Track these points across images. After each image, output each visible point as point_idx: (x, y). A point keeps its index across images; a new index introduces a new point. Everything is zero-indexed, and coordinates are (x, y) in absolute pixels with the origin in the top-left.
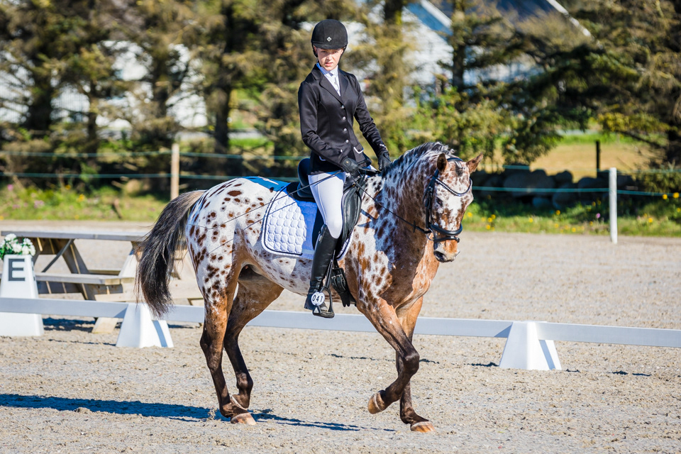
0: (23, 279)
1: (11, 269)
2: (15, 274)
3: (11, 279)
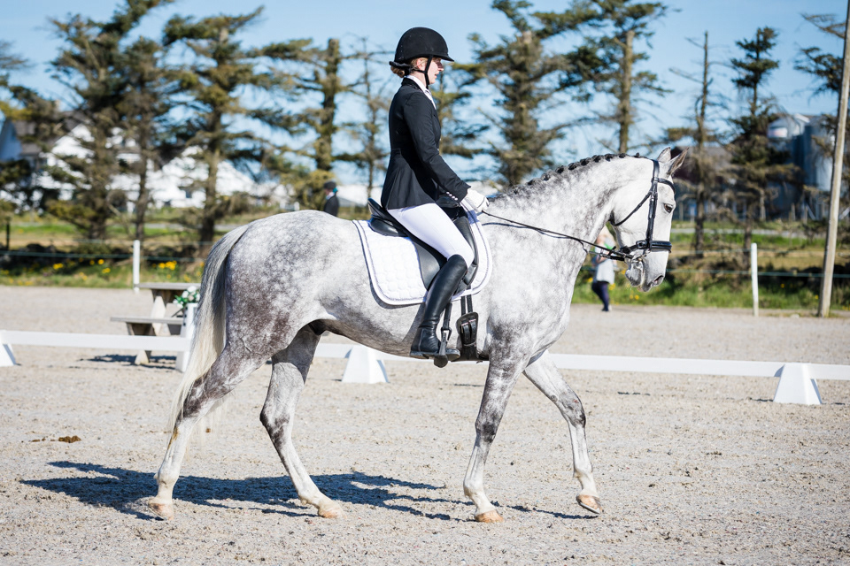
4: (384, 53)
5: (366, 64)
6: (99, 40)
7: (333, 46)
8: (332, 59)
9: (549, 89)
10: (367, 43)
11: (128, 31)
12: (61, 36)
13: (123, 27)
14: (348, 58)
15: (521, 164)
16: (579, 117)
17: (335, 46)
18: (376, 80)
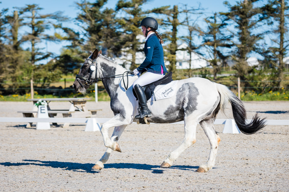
0: (45, 113)
1: (41, 110)
2: (42, 111)
3: (41, 113)
4: (194, 10)
5: (187, 14)
6: (91, 9)
7: (175, 8)
8: (175, 13)
9: (255, 21)
10: (187, 7)
11: (102, 6)
12: (79, 9)
13: (100, 4)
14: (181, 12)
15: (243, 49)
16: (266, 31)
17: (176, 8)
18: (191, 20)
